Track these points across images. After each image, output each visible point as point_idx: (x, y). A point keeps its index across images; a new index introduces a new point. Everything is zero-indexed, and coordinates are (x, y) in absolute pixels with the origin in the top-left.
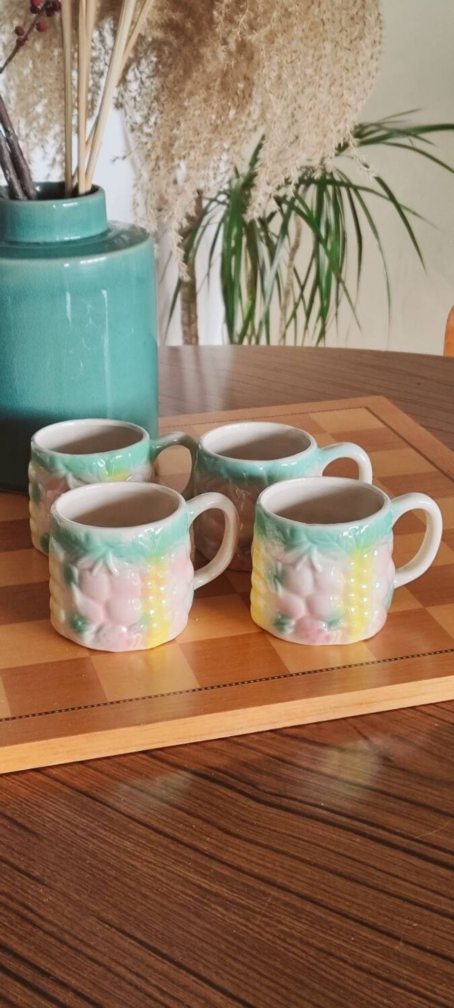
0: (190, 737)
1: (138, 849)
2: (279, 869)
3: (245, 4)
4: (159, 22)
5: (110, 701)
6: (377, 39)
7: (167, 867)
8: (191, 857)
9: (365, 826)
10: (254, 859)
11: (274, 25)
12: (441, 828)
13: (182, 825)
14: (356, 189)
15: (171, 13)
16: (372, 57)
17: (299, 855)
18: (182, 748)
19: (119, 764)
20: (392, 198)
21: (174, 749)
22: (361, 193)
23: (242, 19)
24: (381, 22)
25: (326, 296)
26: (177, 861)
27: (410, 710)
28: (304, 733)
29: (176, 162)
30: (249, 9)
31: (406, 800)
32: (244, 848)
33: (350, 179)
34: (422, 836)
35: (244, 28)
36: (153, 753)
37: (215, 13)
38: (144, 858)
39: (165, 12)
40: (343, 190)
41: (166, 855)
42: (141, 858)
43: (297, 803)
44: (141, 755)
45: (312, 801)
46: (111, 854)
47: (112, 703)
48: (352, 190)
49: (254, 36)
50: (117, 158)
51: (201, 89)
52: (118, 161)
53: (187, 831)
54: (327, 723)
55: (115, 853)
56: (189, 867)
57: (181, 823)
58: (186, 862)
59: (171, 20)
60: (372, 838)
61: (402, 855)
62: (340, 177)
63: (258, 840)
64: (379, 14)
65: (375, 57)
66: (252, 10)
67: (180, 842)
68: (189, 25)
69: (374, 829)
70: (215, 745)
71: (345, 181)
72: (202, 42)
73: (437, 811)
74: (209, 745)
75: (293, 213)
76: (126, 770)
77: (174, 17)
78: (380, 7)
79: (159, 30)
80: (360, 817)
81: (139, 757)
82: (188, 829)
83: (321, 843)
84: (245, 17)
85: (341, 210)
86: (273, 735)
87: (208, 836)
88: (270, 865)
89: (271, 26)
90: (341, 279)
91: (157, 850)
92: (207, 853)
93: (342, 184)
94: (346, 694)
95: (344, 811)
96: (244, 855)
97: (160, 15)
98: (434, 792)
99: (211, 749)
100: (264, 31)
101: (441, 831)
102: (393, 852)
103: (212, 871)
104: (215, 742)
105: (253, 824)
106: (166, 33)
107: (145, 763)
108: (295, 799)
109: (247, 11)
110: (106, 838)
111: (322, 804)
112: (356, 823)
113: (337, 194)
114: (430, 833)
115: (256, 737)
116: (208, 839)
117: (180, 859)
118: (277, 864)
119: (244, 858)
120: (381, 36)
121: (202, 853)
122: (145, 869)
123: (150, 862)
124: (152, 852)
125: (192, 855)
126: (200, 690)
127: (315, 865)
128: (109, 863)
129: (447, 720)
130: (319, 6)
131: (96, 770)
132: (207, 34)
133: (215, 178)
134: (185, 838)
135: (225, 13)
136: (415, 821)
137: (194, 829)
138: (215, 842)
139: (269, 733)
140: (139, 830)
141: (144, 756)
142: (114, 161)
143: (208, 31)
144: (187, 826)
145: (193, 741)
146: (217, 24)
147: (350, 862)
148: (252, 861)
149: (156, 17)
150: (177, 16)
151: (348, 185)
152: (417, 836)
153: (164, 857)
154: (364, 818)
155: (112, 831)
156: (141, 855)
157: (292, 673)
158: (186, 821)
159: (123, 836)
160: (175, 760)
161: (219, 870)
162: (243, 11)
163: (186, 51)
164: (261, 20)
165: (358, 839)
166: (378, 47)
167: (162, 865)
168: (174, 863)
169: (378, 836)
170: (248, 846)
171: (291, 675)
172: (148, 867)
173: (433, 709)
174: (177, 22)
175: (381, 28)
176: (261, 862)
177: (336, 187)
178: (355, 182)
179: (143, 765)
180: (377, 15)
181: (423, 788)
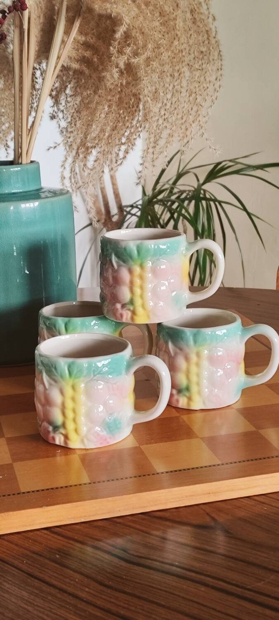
0: (81, 517)
1: (32, 597)
2: (141, 611)
3: (130, 41)
4: (76, 58)
5: (22, 491)
6: (219, 68)
7: (53, 610)
8: (72, 602)
9: (209, 579)
10: (122, 604)
11: (149, 53)
12: (268, 580)
13: (68, 579)
14: (220, 202)
15: (84, 52)
16: (216, 79)
17: (157, 601)
18: (74, 526)
19: (27, 538)
20: (245, 209)
21: (69, 527)
22: (223, 204)
23: (129, 50)
24: (221, 56)
25: (203, 271)
26: (61, 606)
27: (246, 499)
28: (167, 515)
29: (90, 150)
30: (133, 44)
31: (241, 561)
32: (113, 595)
33: (216, 197)
34: (253, 586)
35: (130, 56)
36: (53, 529)
37: (111, 48)
38: (35, 604)
39: (80, 51)
40: (212, 203)
41: (53, 601)
42: (34, 604)
43: (158, 563)
44: (43, 531)
45: (169, 562)
46: (10, 600)
47: (24, 493)
48: (217, 203)
49: (136, 60)
50: (51, 147)
51: (104, 101)
52: (51, 150)
53: (71, 584)
54: (184, 508)
55: (13, 600)
56: (71, 610)
57: (67, 578)
58: (68, 606)
59: (84, 57)
60: (213, 588)
61: (236, 600)
62: (210, 196)
63: (125, 590)
64: (220, 51)
65: (218, 78)
66: (135, 44)
67: (65, 592)
68: (96, 60)
69: (217, 582)
70: (99, 524)
71: (213, 198)
72: (105, 69)
73: (265, 568)
74: (95, 523)
75: (181, 218)
76: (30, 541)
77: (86, 54)
78: (220, 47)
79: (76, 63)
80: (205, 573)
81: (42, 532)
82: (72, 582)
83: (174, 592)
84: (130, 48)
85: (211, 217)
86: (143, 516)
87: (87, 587)
88: (133, 608)
89: (148, 53)
90: (213, 260)
91: (46, 598)
92: (85, 599)
93: (211, 200)
94: (197, 486)
95: (194, 569)
96: (113, 600)
97: (76, 53)
98: (263, 555)
99: (95, 527)
100: (144, 57)
101: (268, 582)
102: (230, 598)
103: (87, 612)
104: (100, 522)
105: (123, 579)
106: (80, 66)
107: (46, 536)
108: (156, 560)
109: (132, 45)
110: (9, 590)
111: (177, 564)
112: (203, 577)
113: (209, 207)
114: (259, 584)
115: (130, 518)
116: (87, 589)
117: (63, 604)
118: (138, 607)
119: (113, 603)
120: (221, 65)
121: (81, 599)
122: (35, 612)
123: (40, 607)
124: (42, 599)
125: (73, 601)
126: (90, 483)
127: (169, 608)
128: (8, 608)
129: (273, 505)
130: (179, 41)
131: (8, 541)
132: (107, 64)
133: (116, 163)
134: (69, 589)
135: (118, 47)
136: (247, 575)
137: (77, 583)
138: (92, 591)
139: (140, 515)
140: (34, 583)
141: (46, 532)
142: (49, 149)
143: (107, 62)
144: (72, 580)
145: (83, 520)
146: (113, 54)
147: (195, 605)
148: (120, 606)
149: (74, 54)
150: (88, 54)
151: (215, 200)
152: (249, 586)
153: (52, 603)
154: (208, 573)
155: (14, 584)
156: (34, 602)
157: (158, 471)
158: (71, 577)
159: (22, 588)
160: (69, 534)
161: (93, 612)
162: (129, 45)
163: (94, 76)
164: (141, 50)
165: (203, 589)
166: (220, 72)
167: (49, 609)
168: (58, 608)
169: (219, 586)
170: (117, 594)
171: (158, 474)
172: (38, 610)
173: (264, 498)
174: (87, 57)
175: (221, 60)
176: (126, 606)
177: (208, 202)
178: (219, 198)
179: (44, 537)
180: (218, 51)
181: (254, 552)
